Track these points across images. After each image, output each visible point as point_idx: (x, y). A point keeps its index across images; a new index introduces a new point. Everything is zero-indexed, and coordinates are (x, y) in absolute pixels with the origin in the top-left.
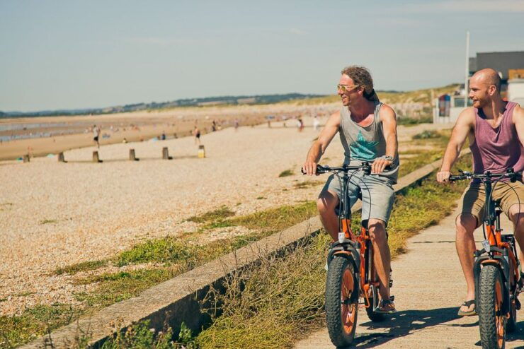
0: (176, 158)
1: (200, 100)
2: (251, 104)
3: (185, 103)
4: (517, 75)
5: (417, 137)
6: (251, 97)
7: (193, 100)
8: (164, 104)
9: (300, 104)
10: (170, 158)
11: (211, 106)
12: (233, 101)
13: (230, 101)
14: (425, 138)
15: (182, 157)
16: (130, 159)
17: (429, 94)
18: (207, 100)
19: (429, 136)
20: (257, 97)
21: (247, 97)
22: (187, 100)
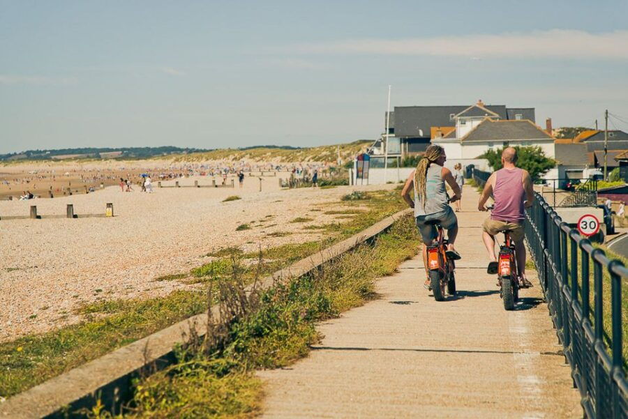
0: (82, 216)
1: (54, 152)
2: (117, 159)
3: (35, 155)
4: (440, 133)
5: (347, 198)
6: (117, 150)
7: (45, 151)
8: (9, 155)
9: (177, 160)
10: (75, 216)
11: (70, 159)
12: (95, 154)
13: (91, 155)
14: (354, 199)
15: (88, 216)
16: (31, 217)
17: (332, 152)
18: (63, 152)
19: (359, 197)
20: (123, 150)
21: (112, 150)
22: (38, 152)
